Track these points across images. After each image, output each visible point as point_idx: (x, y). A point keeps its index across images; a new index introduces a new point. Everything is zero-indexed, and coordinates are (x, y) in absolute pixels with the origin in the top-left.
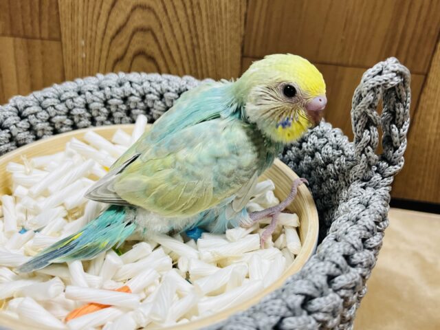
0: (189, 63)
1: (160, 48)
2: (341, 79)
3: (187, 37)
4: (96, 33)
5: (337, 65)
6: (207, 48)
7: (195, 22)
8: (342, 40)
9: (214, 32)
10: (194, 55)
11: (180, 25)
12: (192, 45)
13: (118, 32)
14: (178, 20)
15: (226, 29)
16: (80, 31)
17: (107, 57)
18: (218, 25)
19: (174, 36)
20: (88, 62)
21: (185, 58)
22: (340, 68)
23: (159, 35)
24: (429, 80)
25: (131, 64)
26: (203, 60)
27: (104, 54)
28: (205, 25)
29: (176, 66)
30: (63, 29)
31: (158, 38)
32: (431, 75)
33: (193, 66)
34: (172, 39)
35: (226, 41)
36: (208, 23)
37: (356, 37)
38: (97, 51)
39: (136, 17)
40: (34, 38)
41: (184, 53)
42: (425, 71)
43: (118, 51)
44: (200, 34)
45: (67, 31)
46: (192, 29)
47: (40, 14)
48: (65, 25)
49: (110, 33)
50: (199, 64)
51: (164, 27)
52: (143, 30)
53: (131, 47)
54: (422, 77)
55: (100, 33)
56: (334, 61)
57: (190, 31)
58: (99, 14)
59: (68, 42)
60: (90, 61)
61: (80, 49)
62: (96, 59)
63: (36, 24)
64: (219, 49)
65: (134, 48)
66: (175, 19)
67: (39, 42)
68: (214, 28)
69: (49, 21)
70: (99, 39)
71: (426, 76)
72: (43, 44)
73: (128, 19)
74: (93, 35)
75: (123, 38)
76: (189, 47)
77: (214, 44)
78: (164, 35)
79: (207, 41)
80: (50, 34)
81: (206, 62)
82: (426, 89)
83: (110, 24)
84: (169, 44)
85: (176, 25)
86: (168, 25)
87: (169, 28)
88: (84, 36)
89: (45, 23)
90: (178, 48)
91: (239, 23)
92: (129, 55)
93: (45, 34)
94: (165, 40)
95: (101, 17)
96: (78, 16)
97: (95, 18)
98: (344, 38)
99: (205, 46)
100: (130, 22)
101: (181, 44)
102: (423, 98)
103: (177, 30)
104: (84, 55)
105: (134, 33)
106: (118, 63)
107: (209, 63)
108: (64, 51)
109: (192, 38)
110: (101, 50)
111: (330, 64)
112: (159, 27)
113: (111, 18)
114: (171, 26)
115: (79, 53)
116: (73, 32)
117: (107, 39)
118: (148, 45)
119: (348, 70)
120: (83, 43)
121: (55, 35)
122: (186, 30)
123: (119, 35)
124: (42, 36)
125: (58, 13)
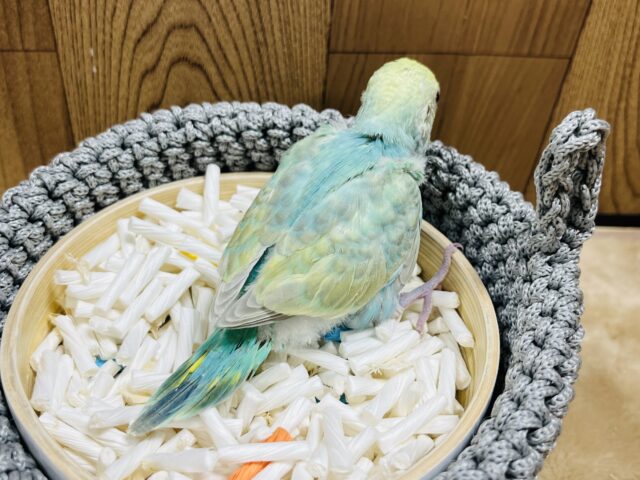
0: (253, 67)
1: (209, 51)
2: (463, 72)
3: (249, 32)
4: (111, 36)
5: (457, 54)
6: (279, 45)
7: (259, 11)
8: (464, 21)
9: (287, 23)
10: (261, 57)
11: (238, 16)
12: (257, 42)
13: (145, 33)
14: (235, 9)
15: (305, 16)
16: (86, 34)
17: (131, 69)
18: (293, 12)
19: (230, 32)
20: (101, 78)
21: (246, 61)
22: (461, 58)
23: (206, 31)
24: (574, 65)
25: (167, 76)
26: (273, 61)
27: (126, 64)
28: (274, 13)
29: (234, 73)
30: (59, 34)
31: (206, 36)
32: (577, 58)
33: (258, 70)
34: (227, 37)
35: (306, 33)
36: (279, 10)
37: (483, 15)
38: (115, 62)
39: (171, 9)
40: (13, 50)
41: (245, 55)
42: (570, 53)
43: (148, 59)
44: (267, 25)
45: (65, 37)
46: (256, 21)
47: (20, 15)
48: (62, 29)
49: (133, 35)
50: (266, 67)
51: (214, 19)
52: (183, 26)
53: (166, 52)
54: (566, 61)
55: (117, 35)
56: (454, 48)
57: (253, 24)
58: (115, 9)
59: (67, 53)
60: (104, 76)
61: (87, 61)
62: (114, 74)
63: (15, 30)
64: (296, 46)
65: (170, 53)
66: (231, 8)
67: (21, 54)
68: (288, 17)
69: (35, 24)
70: (116, 45)
71: (571, 59)
72: (27, 59)
73: (159, 13)
74: (108, 38)
75: (152, 41)
76: (252, 46)
77: (289, 39)
78: (214, 31)
79: (277, 34)
80: (37, 44)
81: (277, 63)
82: (570, 76)
83: (132, 23)
84: (223, 44)
85: (231, 16)
86: (219, 17)
87: (222, 23)
88: (94, 42)
89: (30, 28)
90: (236, 48)
91: (323, 7)
92: (164, 63)
93: (30, 43)
94: (217, 38)
95: (118, 12)
96: (80, 12)
97: (108, 14)
98: (466, 17)
99: (275, 41)
100: (163, 17)
101: (241, 43)
102: (566, 87)
103: (233, 24)
104: (95, 70)
105: (169, 33)
106: (148, 76)
107: (282, 65)
108: (62, 65)
109: (255, 33)
110: (121, 61)
111: (448, 53)
112: (206, 20)
113: (134, 14)
114: (224, 18)
115: (87, 68)
116: (74, 37)
117: (130, 44)
118: (191, 47)
119: (473, 60)
120: (92, 52)
121: (48, 44)
122: (246, 22)
123: (148, 36)
124: (27, 46)
125: (49, 11)
